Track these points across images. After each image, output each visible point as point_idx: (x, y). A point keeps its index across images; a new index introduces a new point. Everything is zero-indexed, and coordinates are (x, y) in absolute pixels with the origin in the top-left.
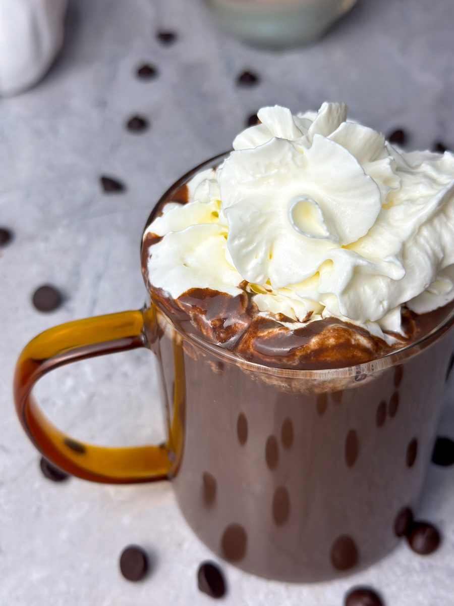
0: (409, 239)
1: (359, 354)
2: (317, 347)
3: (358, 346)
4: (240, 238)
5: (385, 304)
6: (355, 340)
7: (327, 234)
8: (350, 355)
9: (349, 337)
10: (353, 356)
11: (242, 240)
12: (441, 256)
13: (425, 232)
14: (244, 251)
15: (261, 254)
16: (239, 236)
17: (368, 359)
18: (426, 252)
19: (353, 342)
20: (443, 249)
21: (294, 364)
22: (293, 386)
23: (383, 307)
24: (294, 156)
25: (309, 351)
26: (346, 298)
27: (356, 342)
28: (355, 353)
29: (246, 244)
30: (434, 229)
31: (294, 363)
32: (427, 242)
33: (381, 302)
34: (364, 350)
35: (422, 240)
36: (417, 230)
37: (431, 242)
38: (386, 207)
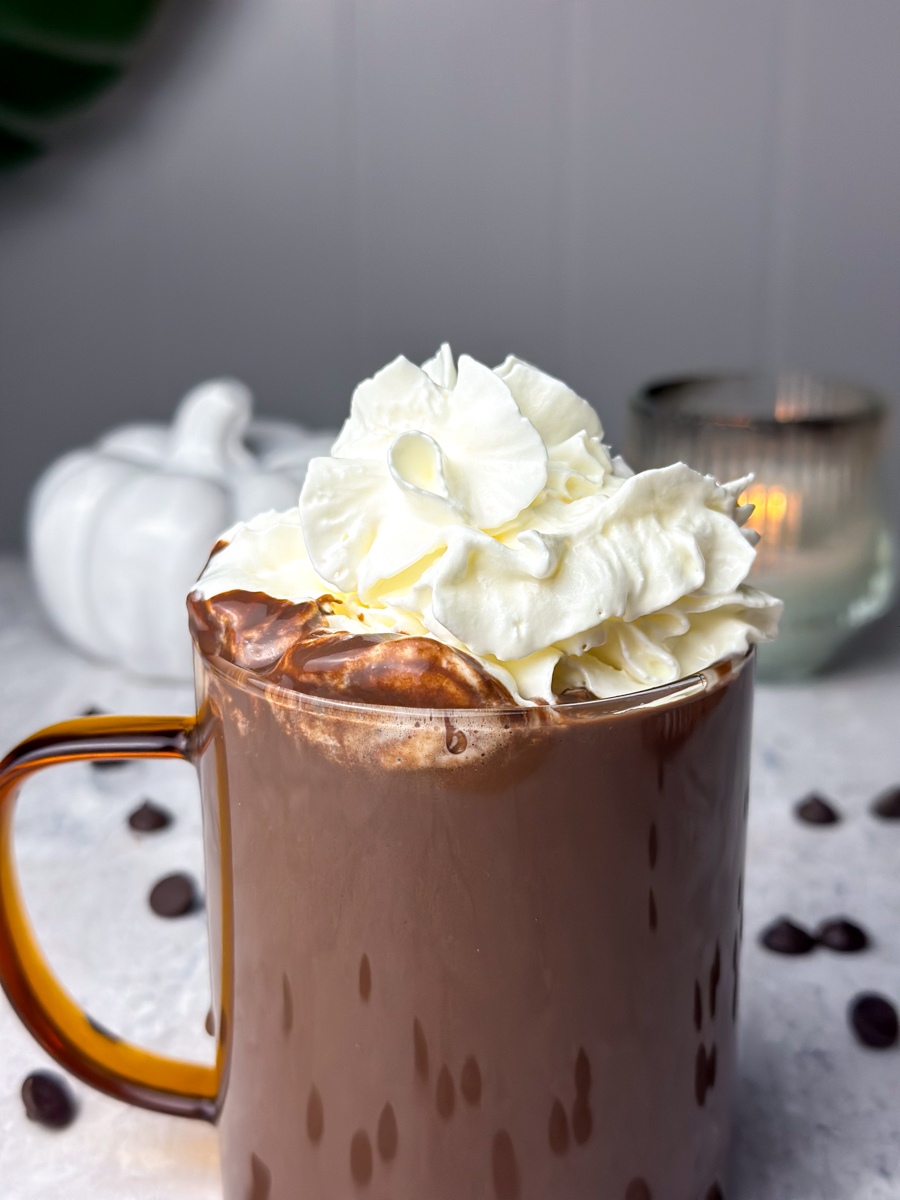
0: (581, 534)
1: (452, 688)
2: (380, 659)
3: (452, 675)
4: (321, 497)
5: (524, 629)
6: (449, 662)
7: (445, 494)
8: (434, 685)
9: (439, 654)
10: (441, 689)
11: (325, 502)
12: (639, 579)
13: (616, 533)
14: (324, 522)
15: (353, 532)
16: (320, 493)
17: (467, 703)
19: (444, 664)
20: (645, 573)
21: (342, 686)
22: (346, 743)
23: (518, 631)
24: (431, 395)
25: (367, 664)
26: (449, 594)
27: (450, 666)
28: (444, 684)
29: (329, 512)
30: (635, 537)
31: (342, 683)
32: (615, 548)
33: (516, 623)
34: (463, 684)
35: (605, 544)
36: (600, 528)
37: (623, 552)
38: (567, 501)
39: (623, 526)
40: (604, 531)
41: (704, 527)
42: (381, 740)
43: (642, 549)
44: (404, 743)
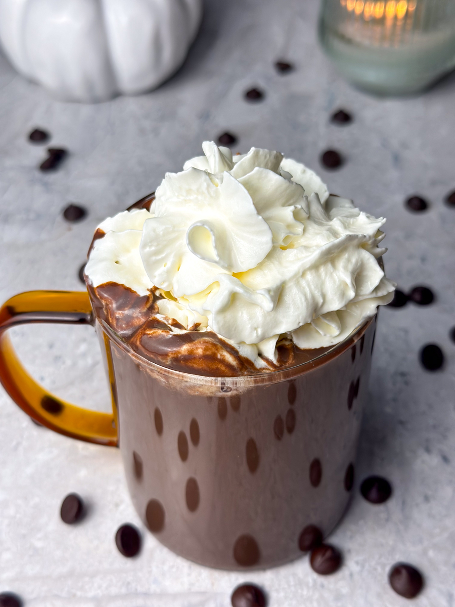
0: (291, 279)
1: (223, 368)
2: (186, 353)
3: (223, 361)
4: (151, 246)
5: (260, 331)
6: (221, 355)
7: (217, 259)
8: (214, 367)
9: (216, 352)
10: (217, 369)
11: (153, 248)
12: (321, 301)
13: (309, 276)
14: (154, 258)
15: (169, 264)
16: (150, 244)
17: (231, 375)
18: (305, 295)
19: (219, 356)
20: (324, 296)
21: (167, 363)
22: (170, 382)
23: (257, 333)
24: (208, 186)
25: (179, 355)
26: (220, 318)
27: (222, 357)
28: (219, 366)
29: (156, 253)
30: (319, 276)
31: (167, 362)
32: (309, 286)
33: (256, 329)
34: (229, 366)
35: (303, 283)
36: (301, 274)
37: (313, 287)
38: (284, 248)
39: (313, 271)
40: (303, 274)
41: (357, 262)
42: (188, 384)
43: (323, 284)
44: (199, 387)
